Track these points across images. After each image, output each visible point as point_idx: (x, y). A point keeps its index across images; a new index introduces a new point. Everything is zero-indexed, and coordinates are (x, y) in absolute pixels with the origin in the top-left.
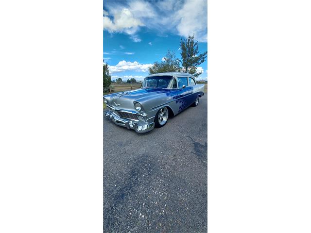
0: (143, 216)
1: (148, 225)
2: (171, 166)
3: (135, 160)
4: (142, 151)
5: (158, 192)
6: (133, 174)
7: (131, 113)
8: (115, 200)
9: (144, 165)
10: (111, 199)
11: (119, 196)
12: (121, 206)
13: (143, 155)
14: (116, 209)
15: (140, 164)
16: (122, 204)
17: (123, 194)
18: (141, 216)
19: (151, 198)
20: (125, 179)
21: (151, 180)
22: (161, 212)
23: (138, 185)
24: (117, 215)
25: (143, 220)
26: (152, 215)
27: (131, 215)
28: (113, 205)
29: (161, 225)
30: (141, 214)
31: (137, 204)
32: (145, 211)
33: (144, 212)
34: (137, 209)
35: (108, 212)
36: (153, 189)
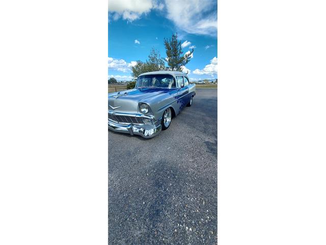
0: (191, 229)
1: (200, 237)
2: (194, 168)
3: (154, 169)
4: (157, 157)
5: (194, 199)
6: (158, 185)
7: (135, 116)
8: (151, 220)
9: (166, 173)
10: (145, 220)
11: (154, 214)
12: (161, 225)
13: (160, 162)
14: (157, 231)
15: (162, 173)
16: (161, 222)
17: (157, 211)
18: (188, 230)
19: (189, 207)
20: (151, 193)
21: (181, 187)
22: (207, 219)
23: (170, 196)
24: (161, 238)
25: (192, 233)
26: (199, 225)
27: (177, 233)
28: (151, 226)
29: (212, 233)
30: (187, 228)
31: (178, 218)
32: (191, 223)
33: (189, 225)
34: (180, 223)
35: (149, 236)
36: (187, 196)
